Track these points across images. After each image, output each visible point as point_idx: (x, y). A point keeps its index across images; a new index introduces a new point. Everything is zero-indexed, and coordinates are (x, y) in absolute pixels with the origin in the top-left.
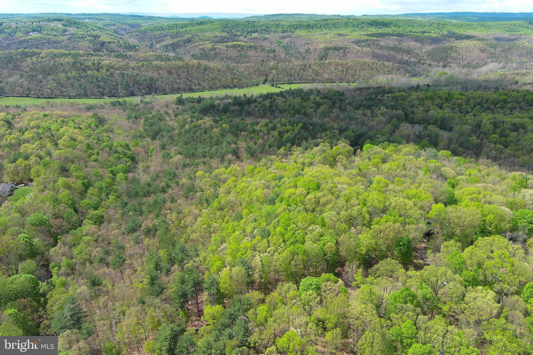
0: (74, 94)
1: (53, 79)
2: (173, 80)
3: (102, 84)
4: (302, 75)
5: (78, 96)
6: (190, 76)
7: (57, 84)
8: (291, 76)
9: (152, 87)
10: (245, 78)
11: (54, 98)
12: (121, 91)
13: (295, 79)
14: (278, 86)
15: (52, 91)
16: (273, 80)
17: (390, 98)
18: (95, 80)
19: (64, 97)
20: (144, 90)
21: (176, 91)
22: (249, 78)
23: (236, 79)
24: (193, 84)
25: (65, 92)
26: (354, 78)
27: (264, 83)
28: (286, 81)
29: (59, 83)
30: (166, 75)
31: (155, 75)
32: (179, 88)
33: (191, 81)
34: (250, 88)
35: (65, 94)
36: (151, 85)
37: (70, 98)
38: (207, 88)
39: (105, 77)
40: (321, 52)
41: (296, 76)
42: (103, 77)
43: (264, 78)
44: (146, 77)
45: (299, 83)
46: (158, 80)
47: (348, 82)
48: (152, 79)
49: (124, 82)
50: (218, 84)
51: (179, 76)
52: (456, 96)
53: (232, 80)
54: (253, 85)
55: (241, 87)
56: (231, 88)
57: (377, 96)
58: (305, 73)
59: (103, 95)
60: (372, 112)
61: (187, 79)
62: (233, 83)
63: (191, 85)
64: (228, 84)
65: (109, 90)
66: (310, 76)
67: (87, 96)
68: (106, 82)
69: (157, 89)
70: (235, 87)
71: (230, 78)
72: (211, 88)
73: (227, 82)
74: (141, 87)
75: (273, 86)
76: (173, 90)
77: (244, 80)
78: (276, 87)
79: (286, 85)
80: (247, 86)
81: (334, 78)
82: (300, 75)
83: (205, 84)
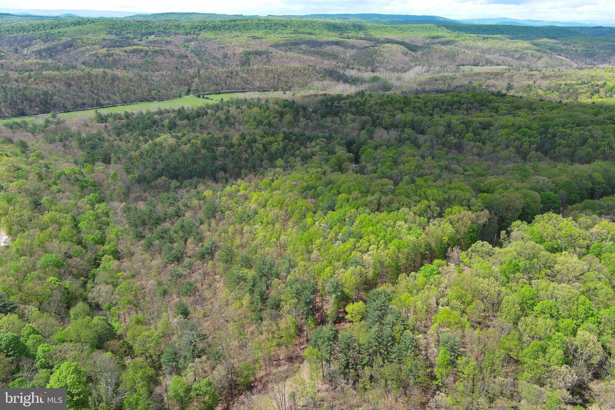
2: (74, 93)
4: (230, 84)
6: (95, 89)
8: (217, 85)
9: (48, 103)
10: (164, 89)
12: (6, 110)
13: (222, 89)
14: (206, 96)
16: (198, 90)
17: (348, 105)
20: (38, 107)
21: (81, 108)
22: (169, 89)
23: (153, 90)
24: (101, 98)
26: (287, 85)
27: (187, 94)
28: (213, 90)
30: (64, 88)
31: (49, 88)
32: (84, 104)
33: (97, 94)
34: (172, 101)
36: (46, 101)
38: (119, 102)
40: (242, 58)
41: (224, 85)
43: (187, 87)
44: (37, 92)
45: (227, 93)
46: (54, 94)
47: (283, 90)
48: (46, 94)
50: (133, 97)
51: (81, 88)
52: (413, 100)
53: (149, 91)
54: (174, 97)
55: (161, 99)
56: (149, 101)
57: (333, 103)
58: (233, 81)
60: (341, 118)
61: (93, 92)
62: (150, 95)
63: (98, 99)
66: (239, 84)
69: (55, 106)
70: (154, 99)
71: (147, 89)
72: (124, 102)
73: (143, 95)
74: (33, 104)
75: (199, 97)
76: (77, 106)
77: (164, 91)
78: (203, 98)
79: (214, 95)
80: (168, 98)
81: (266, 86)
82: (227, 84)
83: (116, 98)
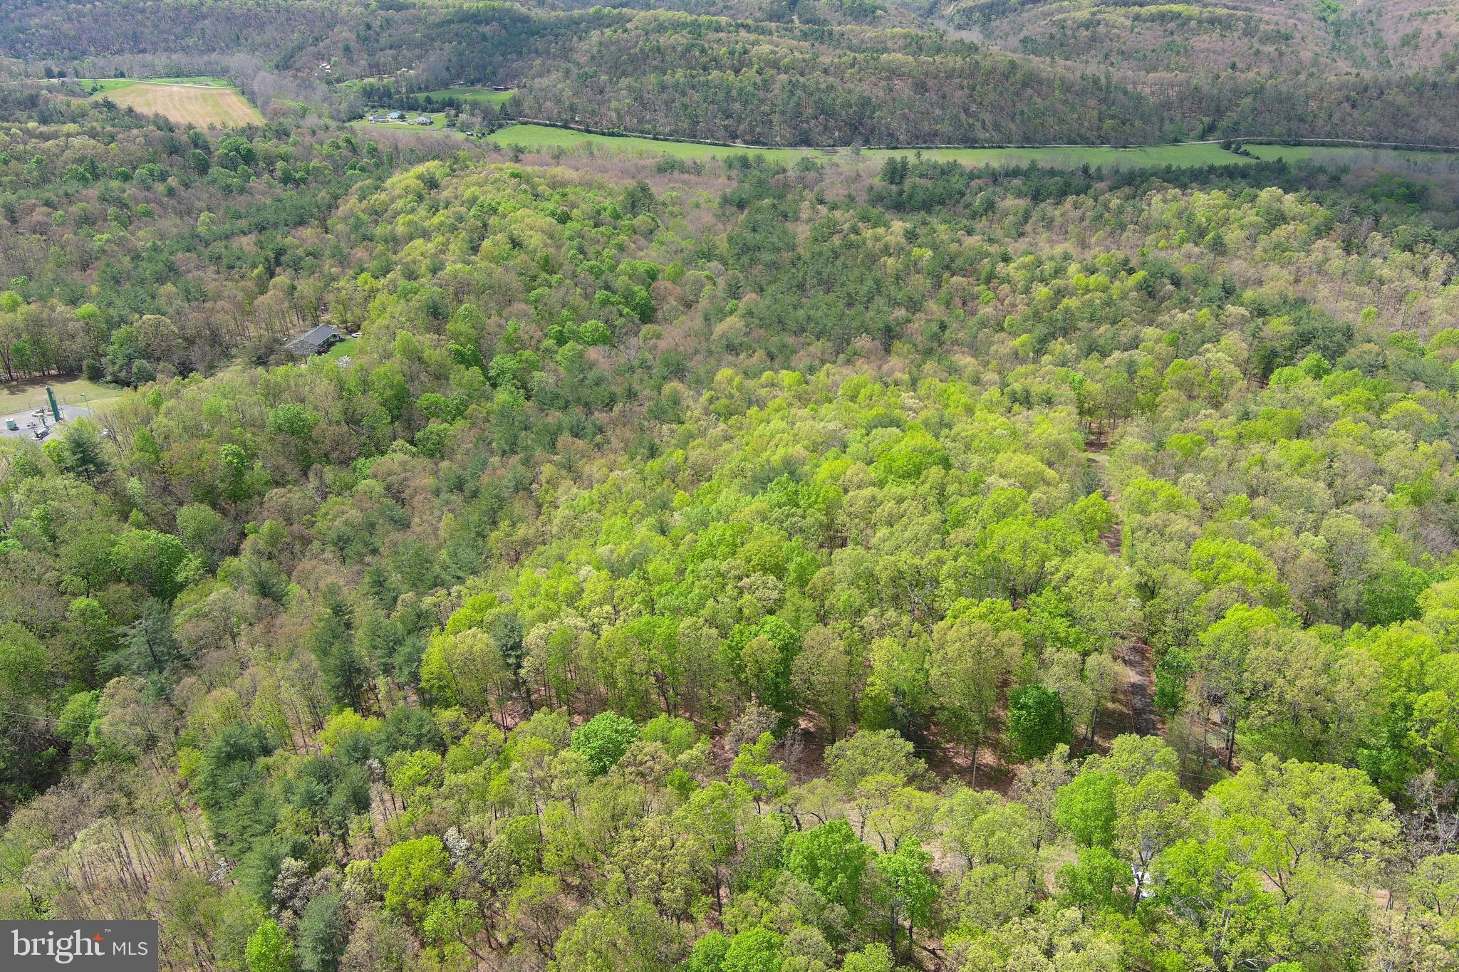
0: (667, 129)
1: (630, 88)
2: (924, 108)
3: (737, 106)
4: (1343, 120)
5: (677, 136)
6: (975, 101)
7: (636, 100)
9: (861, 124)
10: (1142, 117)
11: (622, 135)
12: (781, 130)
13: (1312, 132)
14: (1243, 148)
15: (619, 117)
16: (1235, 129)
18: (721, 96)
19: (643, 133)
20: (840, 130)
21: (925, 142)
22: (1154, 119)
23: (1112, 117)
24: (978, 125)
25: (649, 122)
27: (1202, 137)
28: (1280, 135)
29: (639, 99)
30: (907, 94)
31: (879, 92)
32: (935, 134)
33: (974, 116)
34: (1148, 149)
35: (648, 127)
36: (860, 118)
37: (655, 139)
38: (1015, 137)
39: (749, 88)
41: (1320, 123)
42: (741, 89)
43: (1207, 120)
44: (850, 97)
45: (1323, 145)
46: (881, 106)
48: (865, 103)
49: (792, 104)
50: (1054, 130)
51: (944, 97)
53: (1100, 120)
54: (1161, 141)
55: (1123, 144)
56: (1091, 144)
58: (1356, 113)
59: (734, 137)
61: (966, 111)
62: (1099, 129)
63: (971, 126)
64: (1083, 131)
65: (750, 124)
66: (1370, 125)
67: (695, 137)
68: (746, 103)
69: (872, 131)
70: (1103, 141)
71: (1095, 113)
72: (1027, 141)
73: (1081, 126)
74: (832, 123)
75: (1227, 147)
76: (917, 138)
77: (1138, 123)
78: (1236, 151)
79: (1278, 147)
80: (1143, 142)
82: (1335, 119)
83: (1013, 127)
